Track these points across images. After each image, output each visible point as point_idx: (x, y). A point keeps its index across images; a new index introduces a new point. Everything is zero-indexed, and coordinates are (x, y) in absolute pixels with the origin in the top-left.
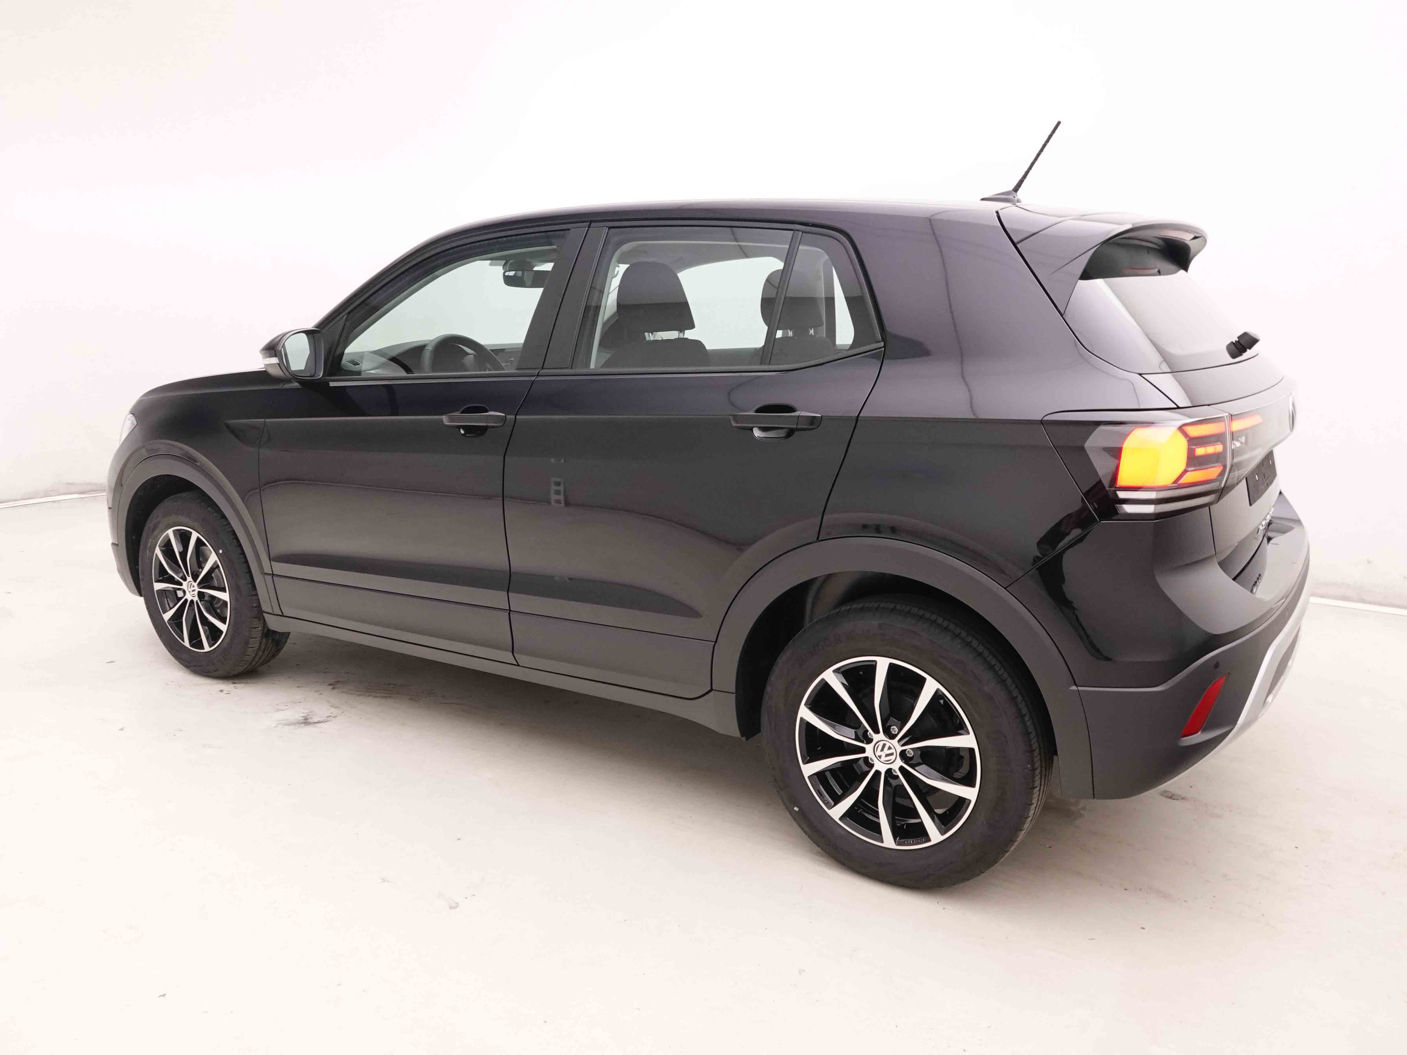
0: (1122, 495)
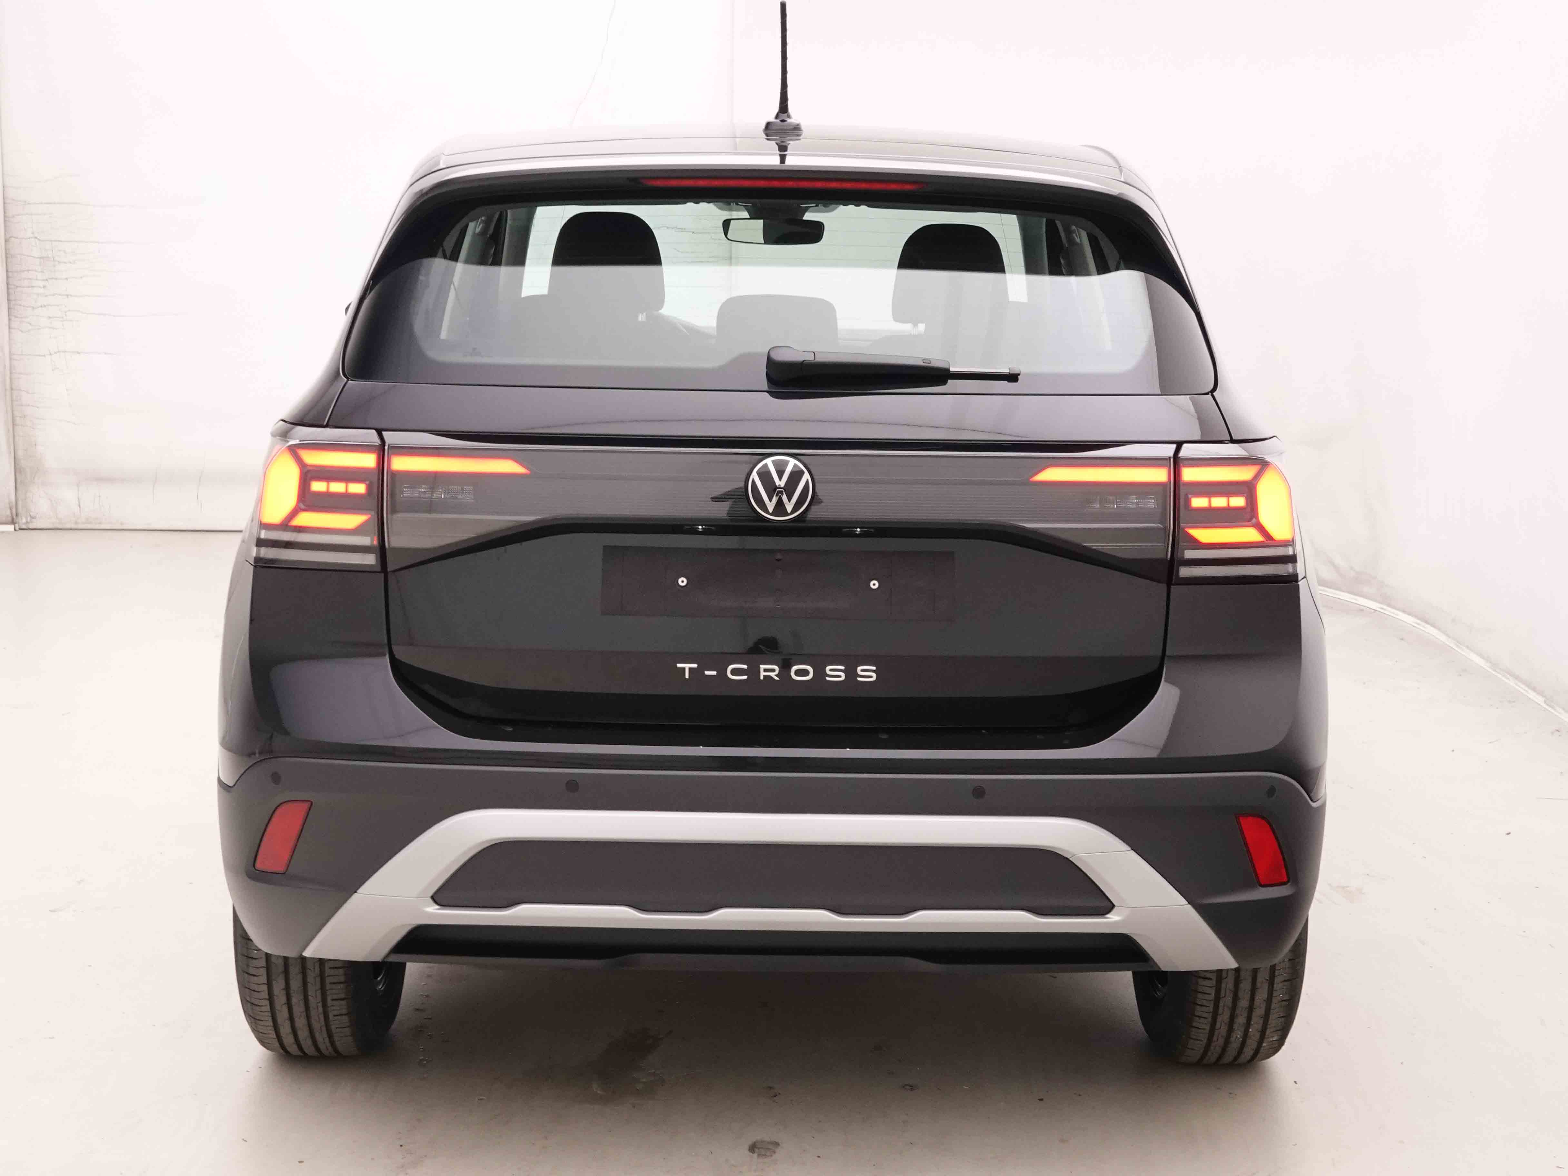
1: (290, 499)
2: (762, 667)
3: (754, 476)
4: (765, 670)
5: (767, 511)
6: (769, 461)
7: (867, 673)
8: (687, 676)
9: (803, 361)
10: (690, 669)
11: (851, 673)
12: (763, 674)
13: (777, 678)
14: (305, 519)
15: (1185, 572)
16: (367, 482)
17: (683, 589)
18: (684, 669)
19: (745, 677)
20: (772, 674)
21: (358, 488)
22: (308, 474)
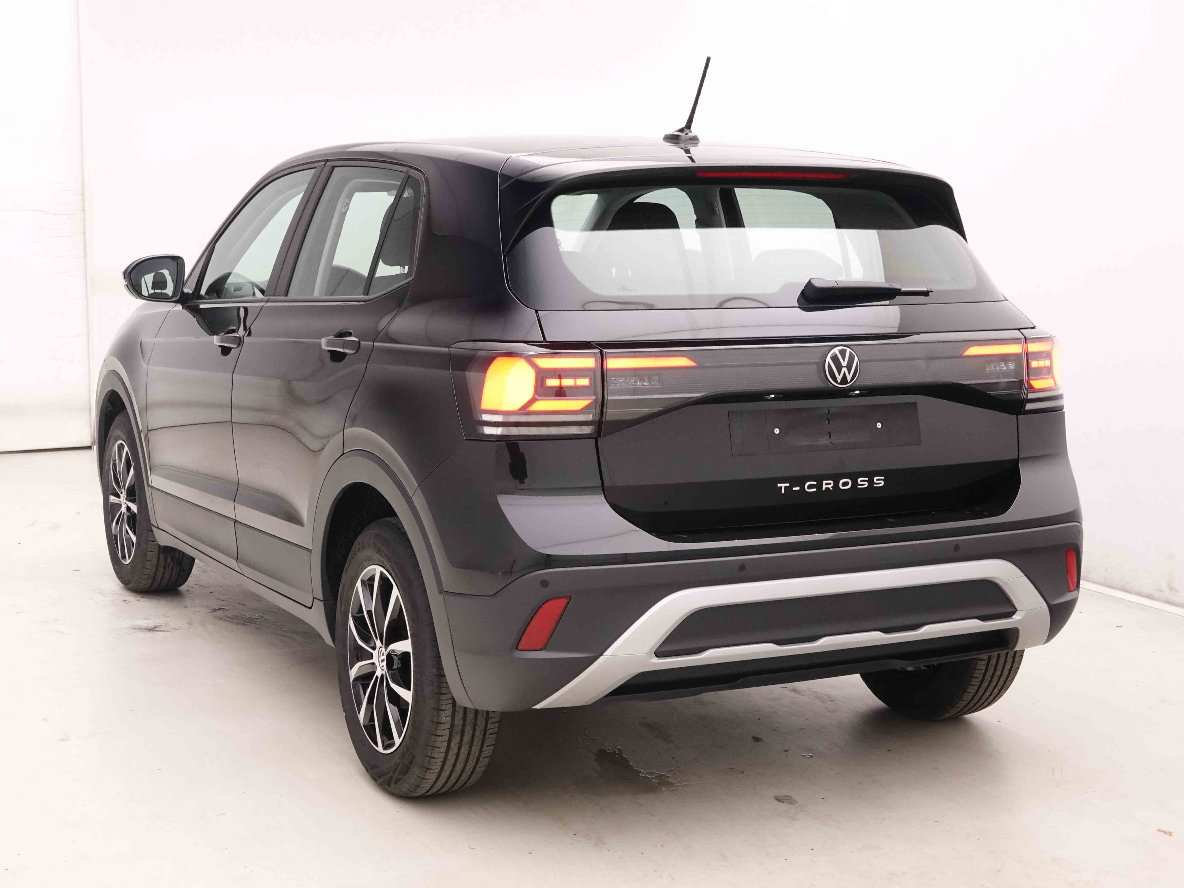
0: (486, 417)
1: (528, 393)
2: (825, 482)
3: (828, 359)
4: (827, 484)
5: (836, 381)
6: (836, 350)
7: (879, 481)
8: (783, 492)
9: (833, 287)
10: (785, 487)
11: (871, 482)
12: (824, 487)
13: (832, 489)
14: (541, 405)
15: (1029, 406)
16: (590, 378)
17: (777, 436)
18: (781, 487)
19: (815, 490)
20: (830, 486)
21: (584, 382)
22: (542, 375)
